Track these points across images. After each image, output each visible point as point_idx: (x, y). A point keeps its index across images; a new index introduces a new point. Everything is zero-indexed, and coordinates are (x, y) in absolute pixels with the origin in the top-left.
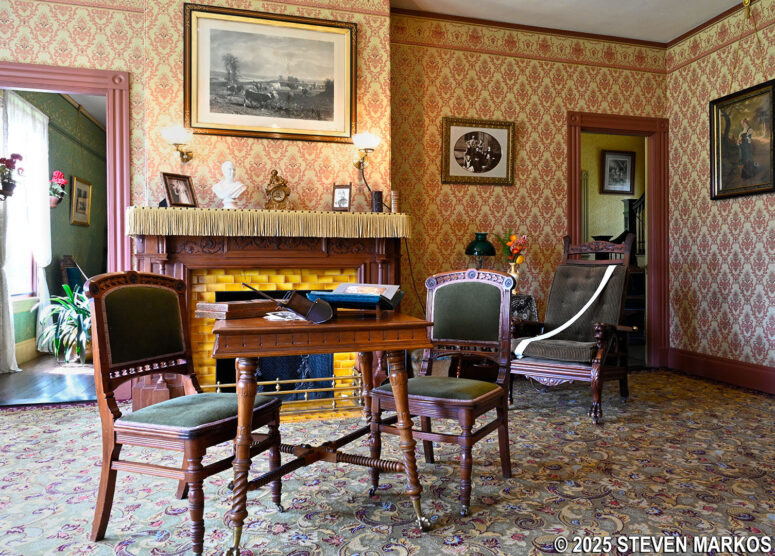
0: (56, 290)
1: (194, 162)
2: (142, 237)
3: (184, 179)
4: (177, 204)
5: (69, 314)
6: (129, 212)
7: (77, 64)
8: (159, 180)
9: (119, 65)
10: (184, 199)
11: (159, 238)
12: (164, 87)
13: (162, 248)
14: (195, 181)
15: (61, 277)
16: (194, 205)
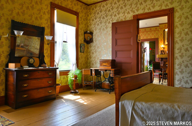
0: (150, 64)
1: (165, 49)
2: (159, 58)
3: (163, 51)
4: (162, 54)
5: (151, 67)
6: (157, 55)
7: (152, 38)
8: (160, 51)
9: (157, 37)
10: (163, 53)
11: (160, 58)
12: (161, 40)
13: (161, 59)
14: (165, 51)
15: (150, 62)
16: (164, 54)
